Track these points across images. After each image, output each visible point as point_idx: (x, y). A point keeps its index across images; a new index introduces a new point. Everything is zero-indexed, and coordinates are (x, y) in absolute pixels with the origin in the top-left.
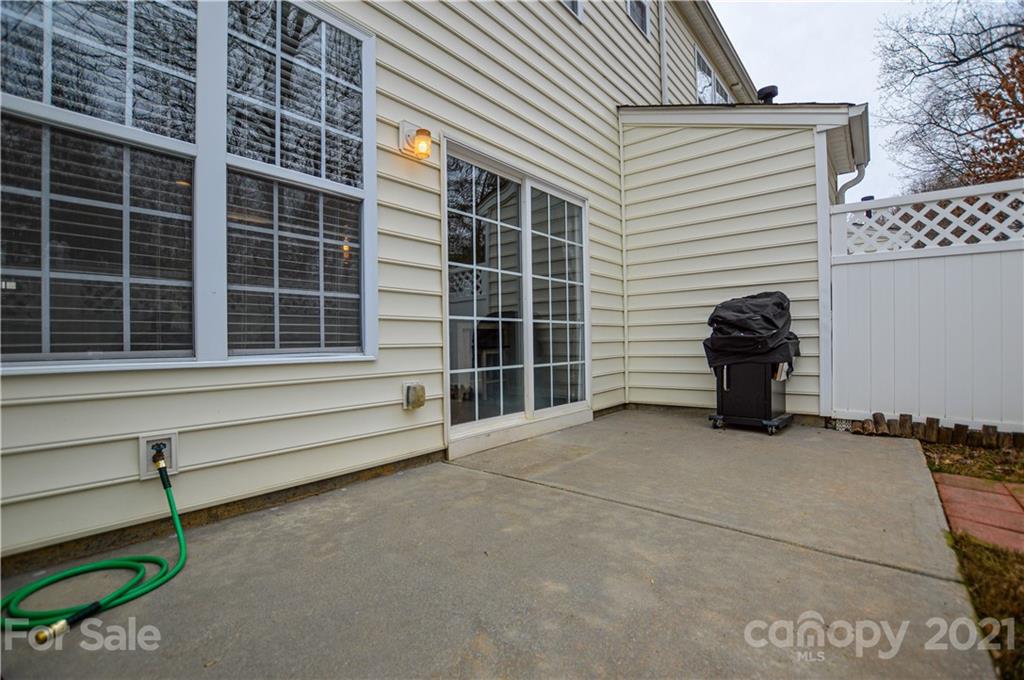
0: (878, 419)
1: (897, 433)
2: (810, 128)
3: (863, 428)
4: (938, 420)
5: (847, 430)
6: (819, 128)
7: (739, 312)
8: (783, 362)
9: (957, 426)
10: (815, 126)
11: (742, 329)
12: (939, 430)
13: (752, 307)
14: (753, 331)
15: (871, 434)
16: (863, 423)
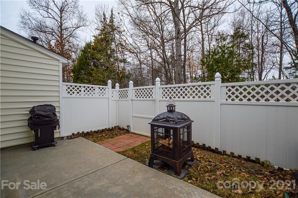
0: (73, 134)
1: (78, 136)
2: (58, 60)
3: (71, 137)
4: (79, 132)
5: (66, 139)
6: (61, 62)
7: (45, 112)
8: (57, 125)
9: (87, 132)
10: (60, 60)
11: (47, 117)
12: (84, 133)
13: (48, 110)
14: (51, 118)
15: (73, 138)
16: (71, 136)
